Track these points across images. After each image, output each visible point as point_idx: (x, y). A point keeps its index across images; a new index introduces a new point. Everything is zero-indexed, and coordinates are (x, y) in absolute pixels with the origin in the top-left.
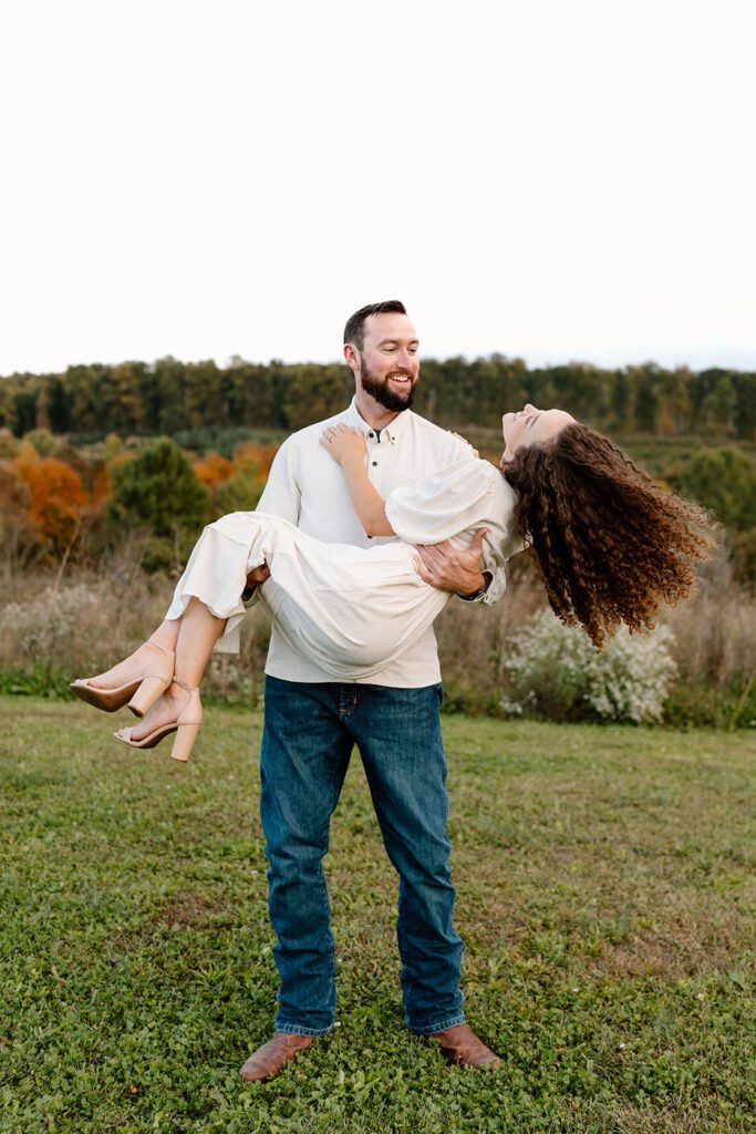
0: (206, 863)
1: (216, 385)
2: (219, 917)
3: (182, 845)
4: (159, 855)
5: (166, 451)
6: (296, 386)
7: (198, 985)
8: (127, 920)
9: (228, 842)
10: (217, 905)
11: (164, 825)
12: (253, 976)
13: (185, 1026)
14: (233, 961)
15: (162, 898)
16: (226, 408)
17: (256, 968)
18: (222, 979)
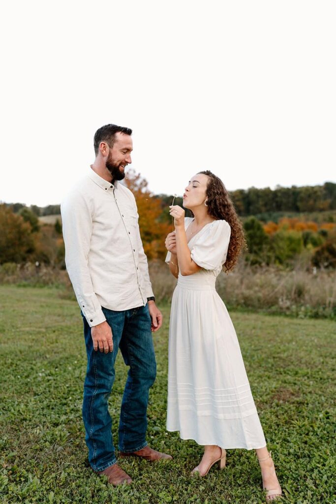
0: (289, 377)
1: (271, 196)
2: (298, 399)
3: (278, 369)
4: (269, 372)
5: (253, 221)
6: (302, 195)
7: (294, 427)
8: (261, 397)
9: (297, 369)
10: (296, 395)
11: (269, 360)
12: (317, 426)
13: (292, 444)
14: (307, 419)
15: (274, 390)
16: (274, 205)
17: (318, 422)
18: (304, 425)
